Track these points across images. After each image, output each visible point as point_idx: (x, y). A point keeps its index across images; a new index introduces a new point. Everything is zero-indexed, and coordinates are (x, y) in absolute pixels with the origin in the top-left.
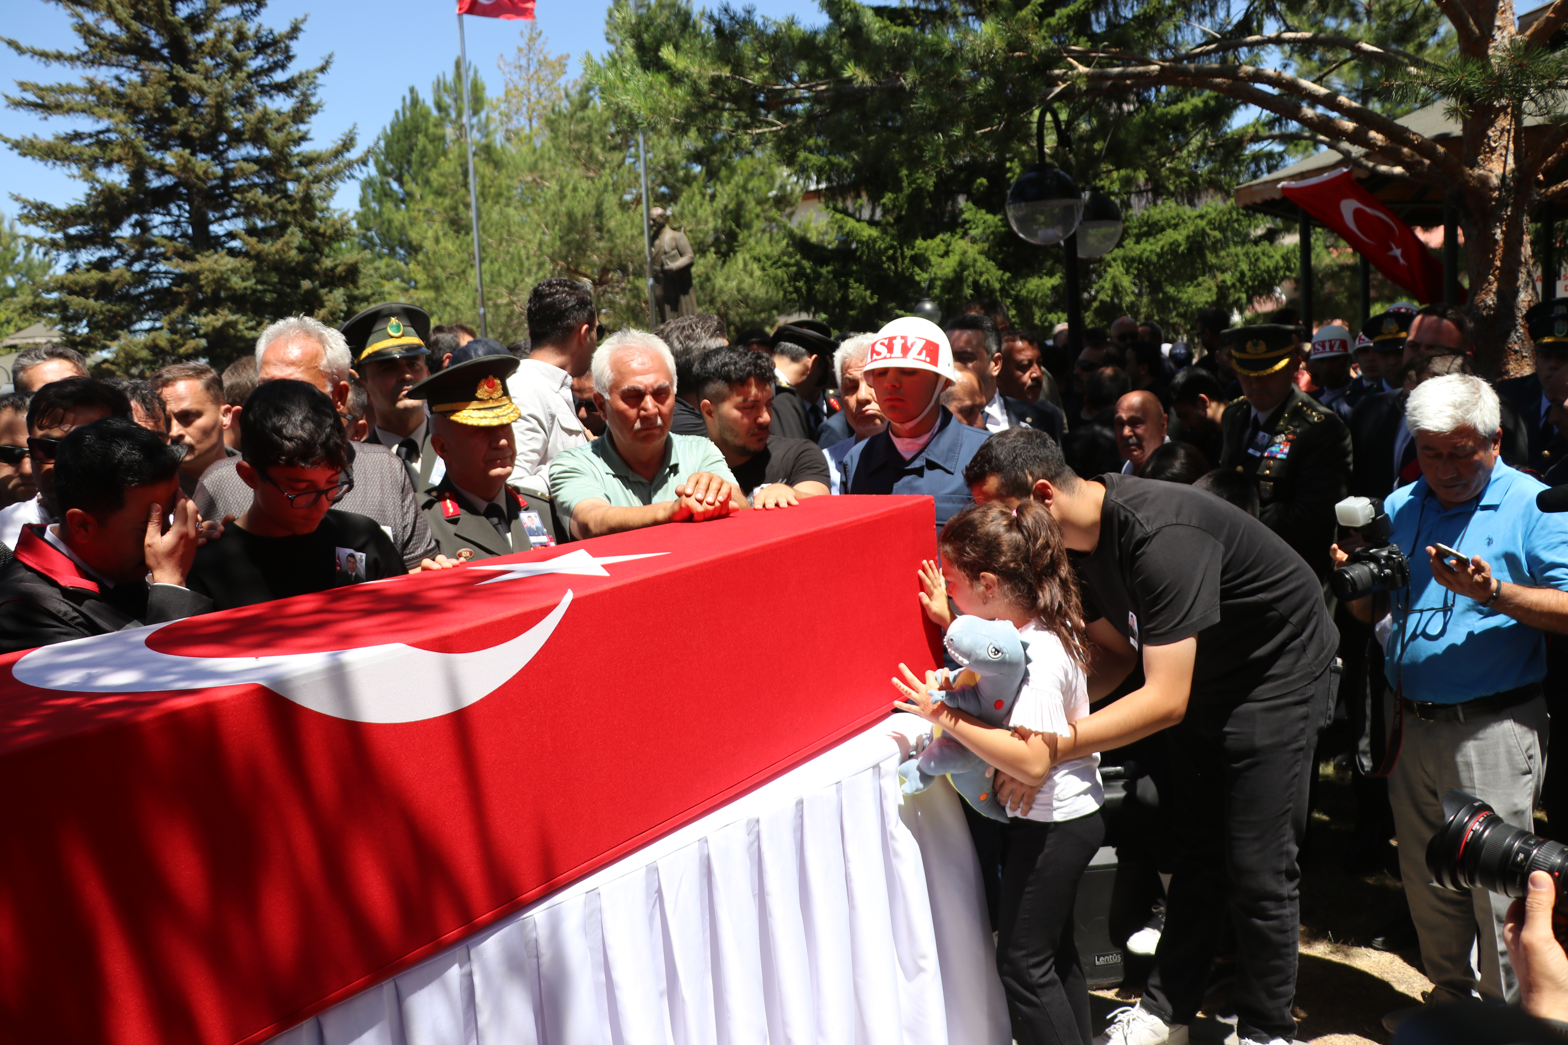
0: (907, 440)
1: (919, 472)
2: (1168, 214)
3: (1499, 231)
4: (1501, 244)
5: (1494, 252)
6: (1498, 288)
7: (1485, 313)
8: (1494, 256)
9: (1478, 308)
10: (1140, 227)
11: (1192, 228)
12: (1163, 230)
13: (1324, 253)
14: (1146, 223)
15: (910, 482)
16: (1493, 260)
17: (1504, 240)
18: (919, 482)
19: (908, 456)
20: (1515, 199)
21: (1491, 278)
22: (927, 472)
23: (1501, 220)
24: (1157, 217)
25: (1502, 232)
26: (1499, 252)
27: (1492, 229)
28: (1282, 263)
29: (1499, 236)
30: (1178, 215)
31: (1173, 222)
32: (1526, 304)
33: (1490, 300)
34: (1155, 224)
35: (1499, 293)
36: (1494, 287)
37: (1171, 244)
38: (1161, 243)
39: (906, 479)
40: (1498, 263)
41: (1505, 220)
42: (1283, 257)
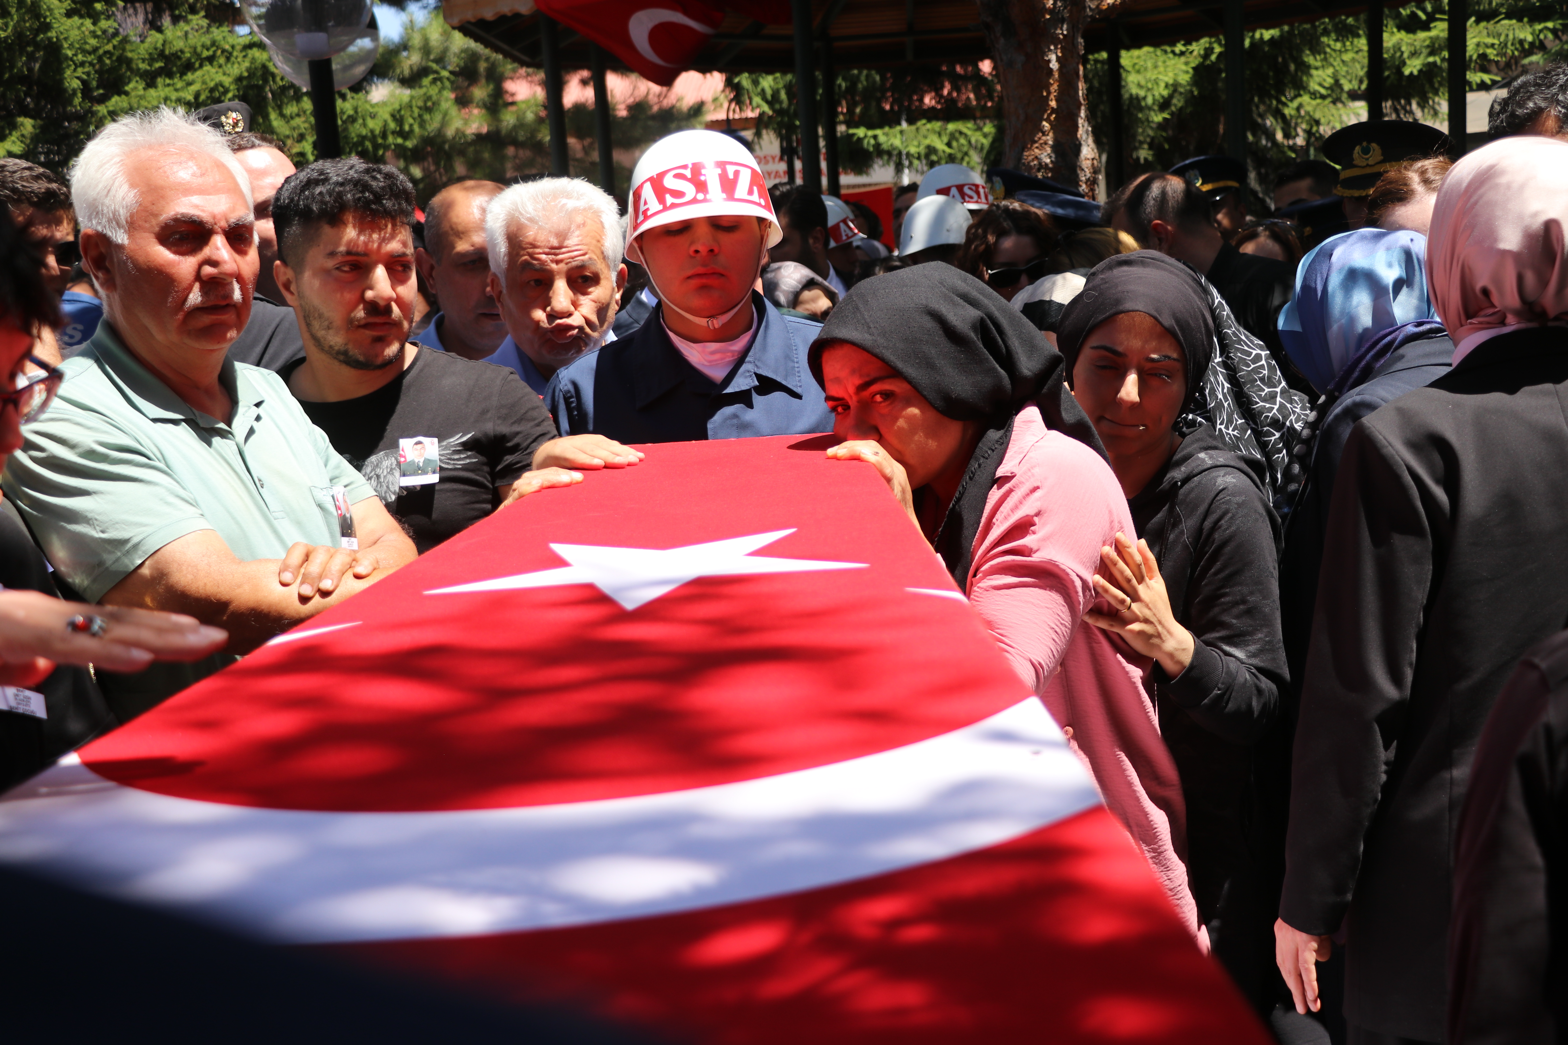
0: (713, 346)
1: (744, 398)
2: (198, 40)
3: (1053, 57)
4: (1056, 75)
5: (1047, 86)
6: (1055, 140)
7: (1040, 175)
8: (1049, 93)
9: (1030, 168)
10: (152, 60)
11: (247, 64)
12: (188, 67)
13: (454, 111)
14: (162, 55)
15: (735, 416)
16: (1047, 99)
17: (1060, 70)
18: (749, 415)
19: (718, 374)
20: (1071, 12)
21: (1046, 125)
22: (756, 399)
23: (1055, 41)
24: (179, 44)
25: (1059, 59)
26: (1054, 87)
27: (1044, 54)
28: (392, 125)
29: (1054, 65)
30: (214, 43)
31: (205, 54)
32: (1089, 163)
33: (1046, 156)
34: (176, 56)
35: (1057, 148)
36: (1050, 139)
37: (212, 90)
38: (194, 88)
39: (728, 410)
40: (1053, 104)
41: (1060, 41)
42: (393, 116)
